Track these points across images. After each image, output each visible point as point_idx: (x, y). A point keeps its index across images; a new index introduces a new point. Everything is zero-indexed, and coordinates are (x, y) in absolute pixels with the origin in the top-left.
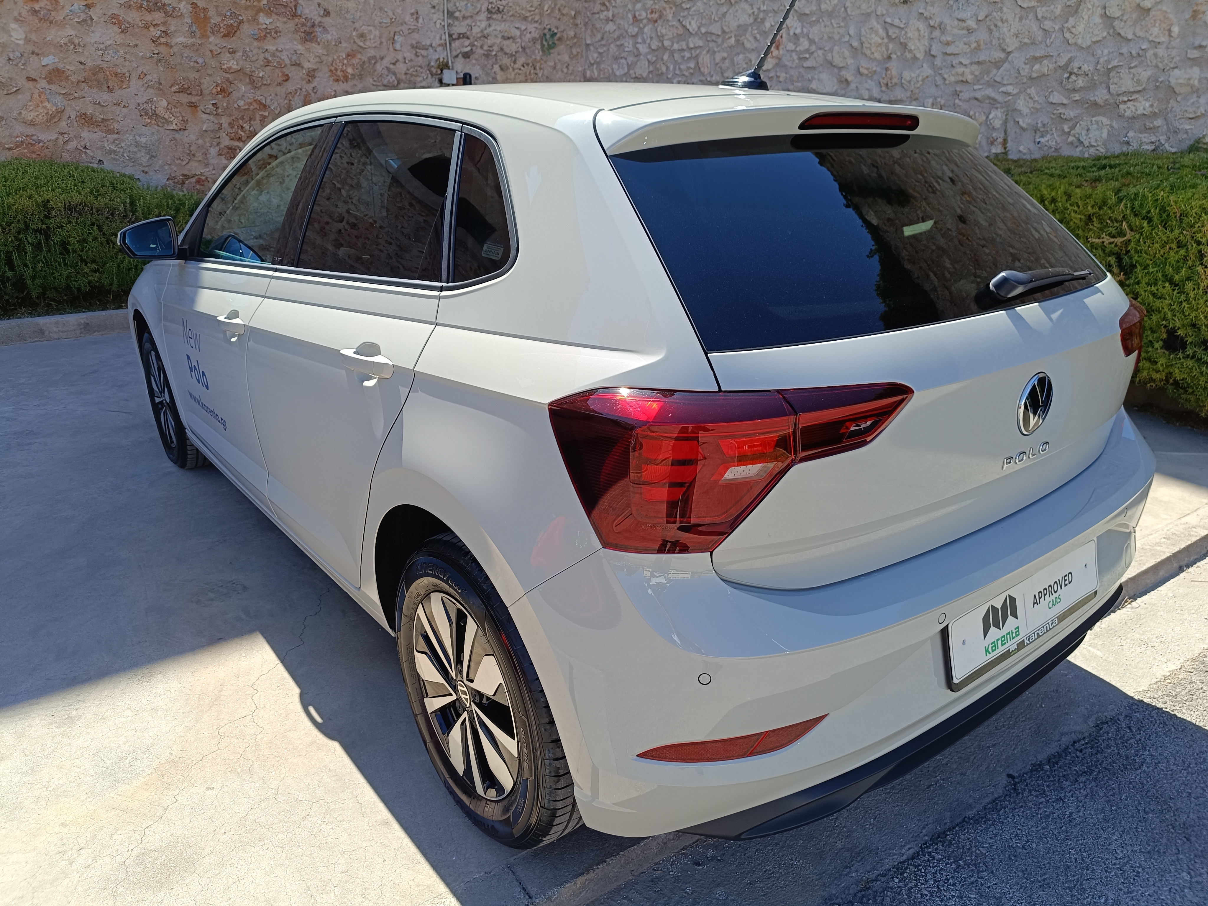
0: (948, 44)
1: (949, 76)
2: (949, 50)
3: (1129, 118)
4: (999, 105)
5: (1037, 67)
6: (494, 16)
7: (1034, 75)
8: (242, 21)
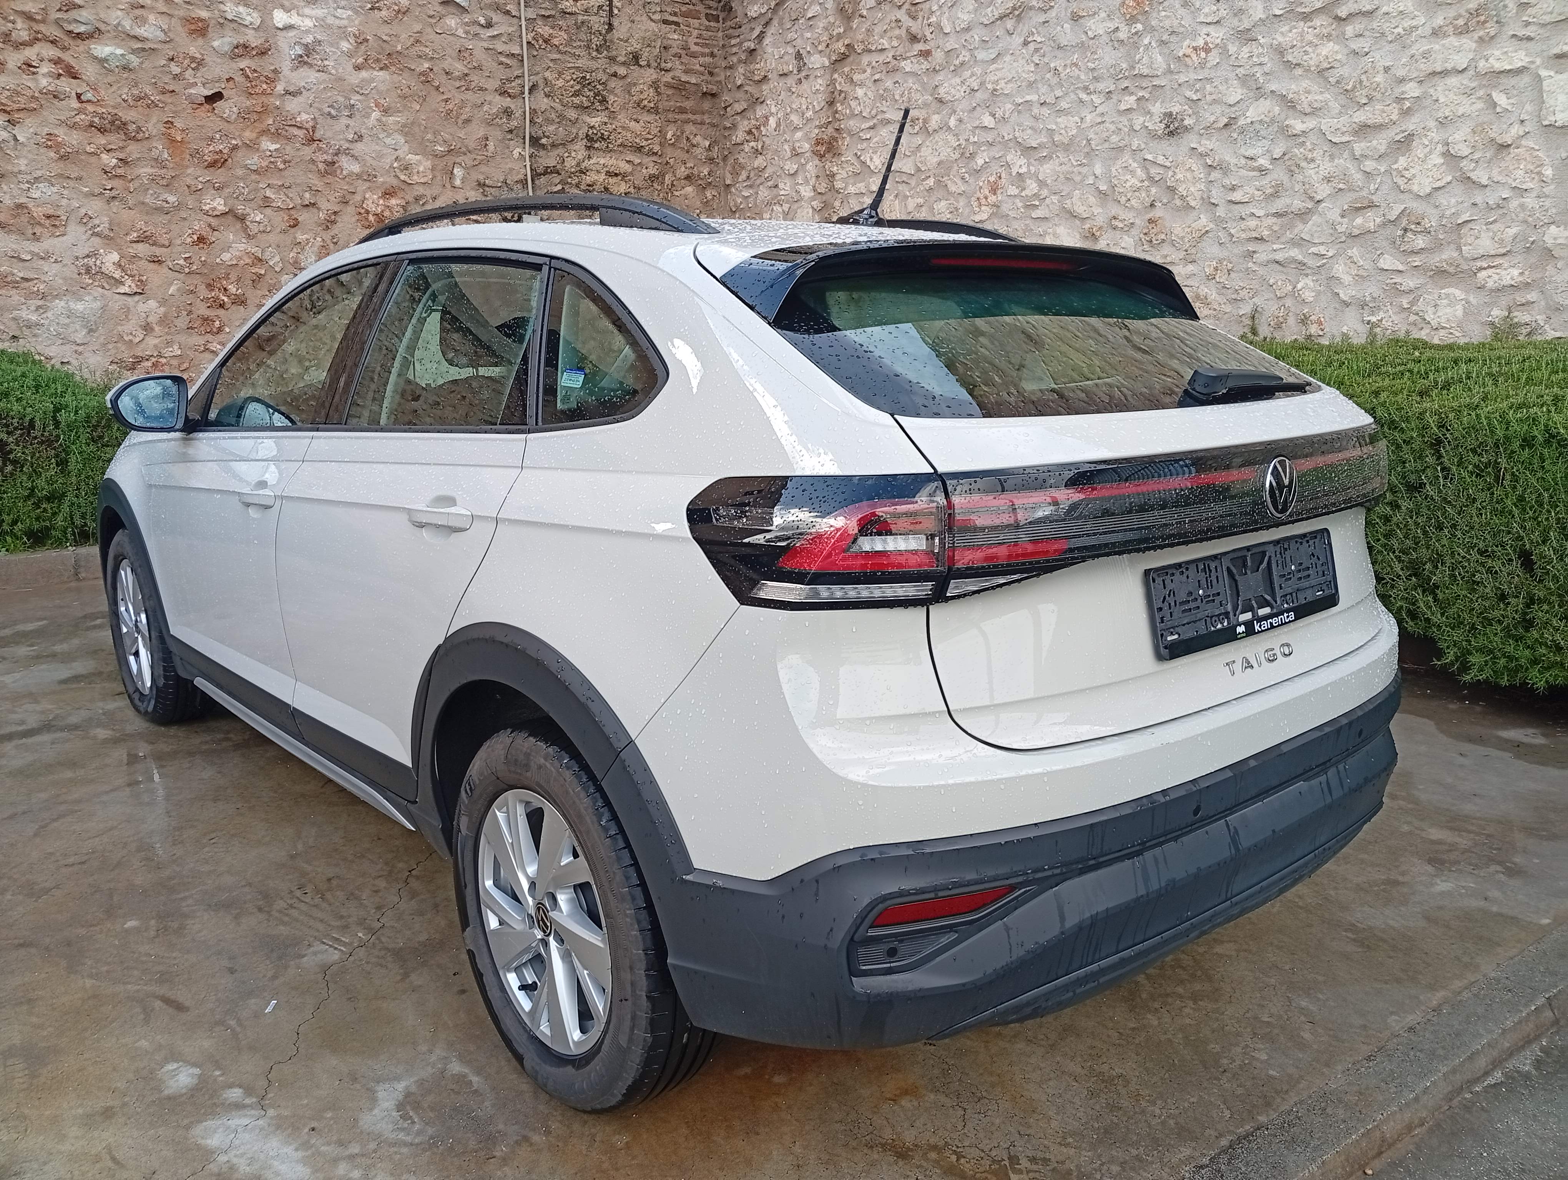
0: (1233, 188)
1: (1238, 232)
2: (1237, 196)
3: (1492, 291)
4: (1309, 271)
5: (1359, 221)
6: (596, 145)
7: (1356, 232)
8: (235, 148)
